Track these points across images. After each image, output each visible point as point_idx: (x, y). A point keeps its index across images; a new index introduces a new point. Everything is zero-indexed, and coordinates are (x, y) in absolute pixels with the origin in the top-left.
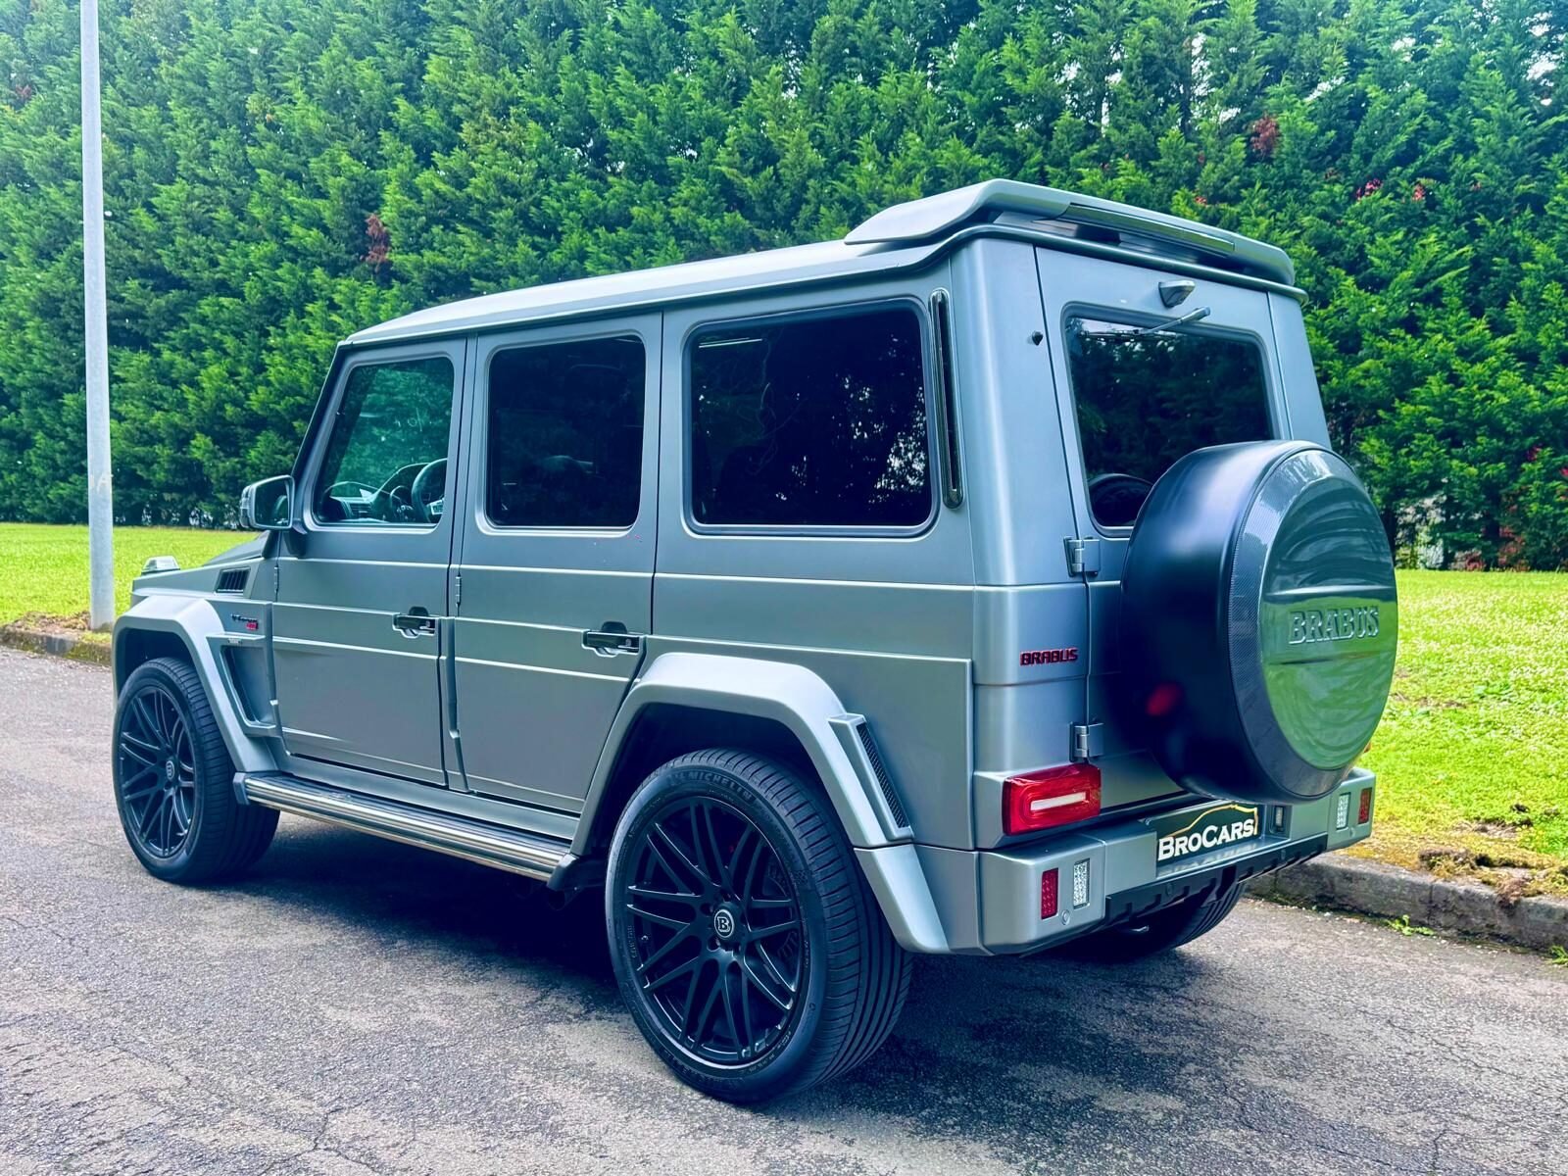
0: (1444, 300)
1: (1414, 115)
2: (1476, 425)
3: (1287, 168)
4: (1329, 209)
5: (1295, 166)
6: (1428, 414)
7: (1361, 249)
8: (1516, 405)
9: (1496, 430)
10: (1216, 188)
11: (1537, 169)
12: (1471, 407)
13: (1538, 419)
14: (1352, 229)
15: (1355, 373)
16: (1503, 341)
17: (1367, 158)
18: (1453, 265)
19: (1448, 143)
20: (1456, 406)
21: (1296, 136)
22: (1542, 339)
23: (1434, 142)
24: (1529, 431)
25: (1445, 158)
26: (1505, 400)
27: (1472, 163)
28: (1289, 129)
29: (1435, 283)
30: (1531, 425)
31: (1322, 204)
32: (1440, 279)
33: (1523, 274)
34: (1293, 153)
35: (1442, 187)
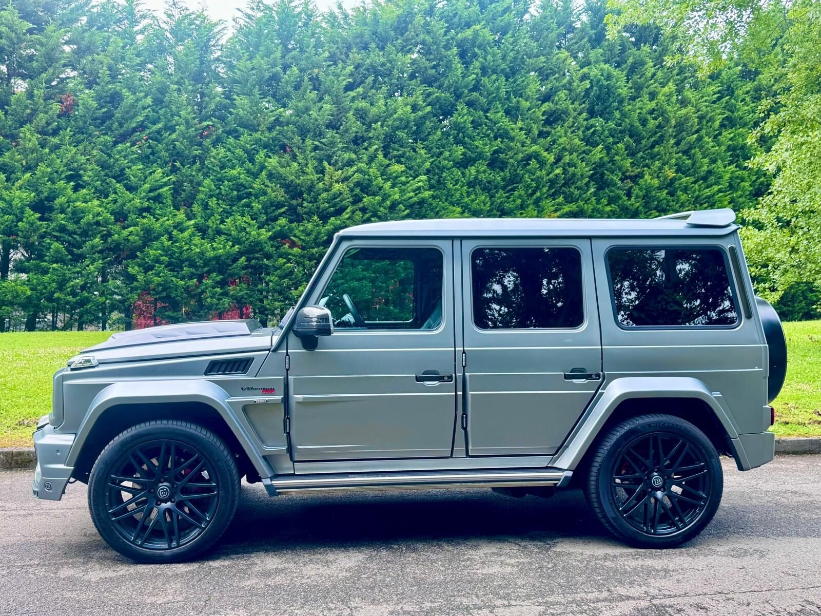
0: (164, 201)
1: (144, 108)
2: (183, 262)
3: (81, 123)
4: (104, 148)
5: (85, 122)
6: (161, 255)
7: (122, 170)
8: (202, 253)
9: (192, 264)
10: (43, 128)
11: (200, 144)
12: (181, 253)
13: (210, 260)
14: (117, 160)
15: (125, 233)
16: (192, 222)
17: (121, 125)
18: (165, 184)
19: (160, 125)
20: (175, 253)
21: (87, 108)
22: (210, 223)
23: (154, 123)
24: (206, 265)
25: (159, 132)
26: (198, 250)
27: (174, 136)
28: (83, 104)
29: (158, 191)
30: (207, 262)
31: (100, 145)
32: (161, 190)
33: (199, 191)
34: (85, 116)
35: (160, 146)
